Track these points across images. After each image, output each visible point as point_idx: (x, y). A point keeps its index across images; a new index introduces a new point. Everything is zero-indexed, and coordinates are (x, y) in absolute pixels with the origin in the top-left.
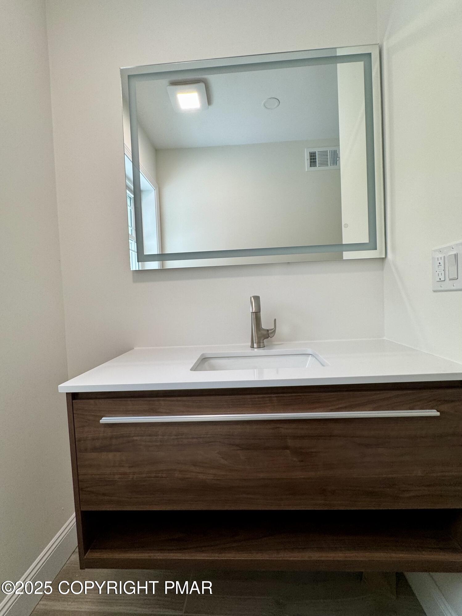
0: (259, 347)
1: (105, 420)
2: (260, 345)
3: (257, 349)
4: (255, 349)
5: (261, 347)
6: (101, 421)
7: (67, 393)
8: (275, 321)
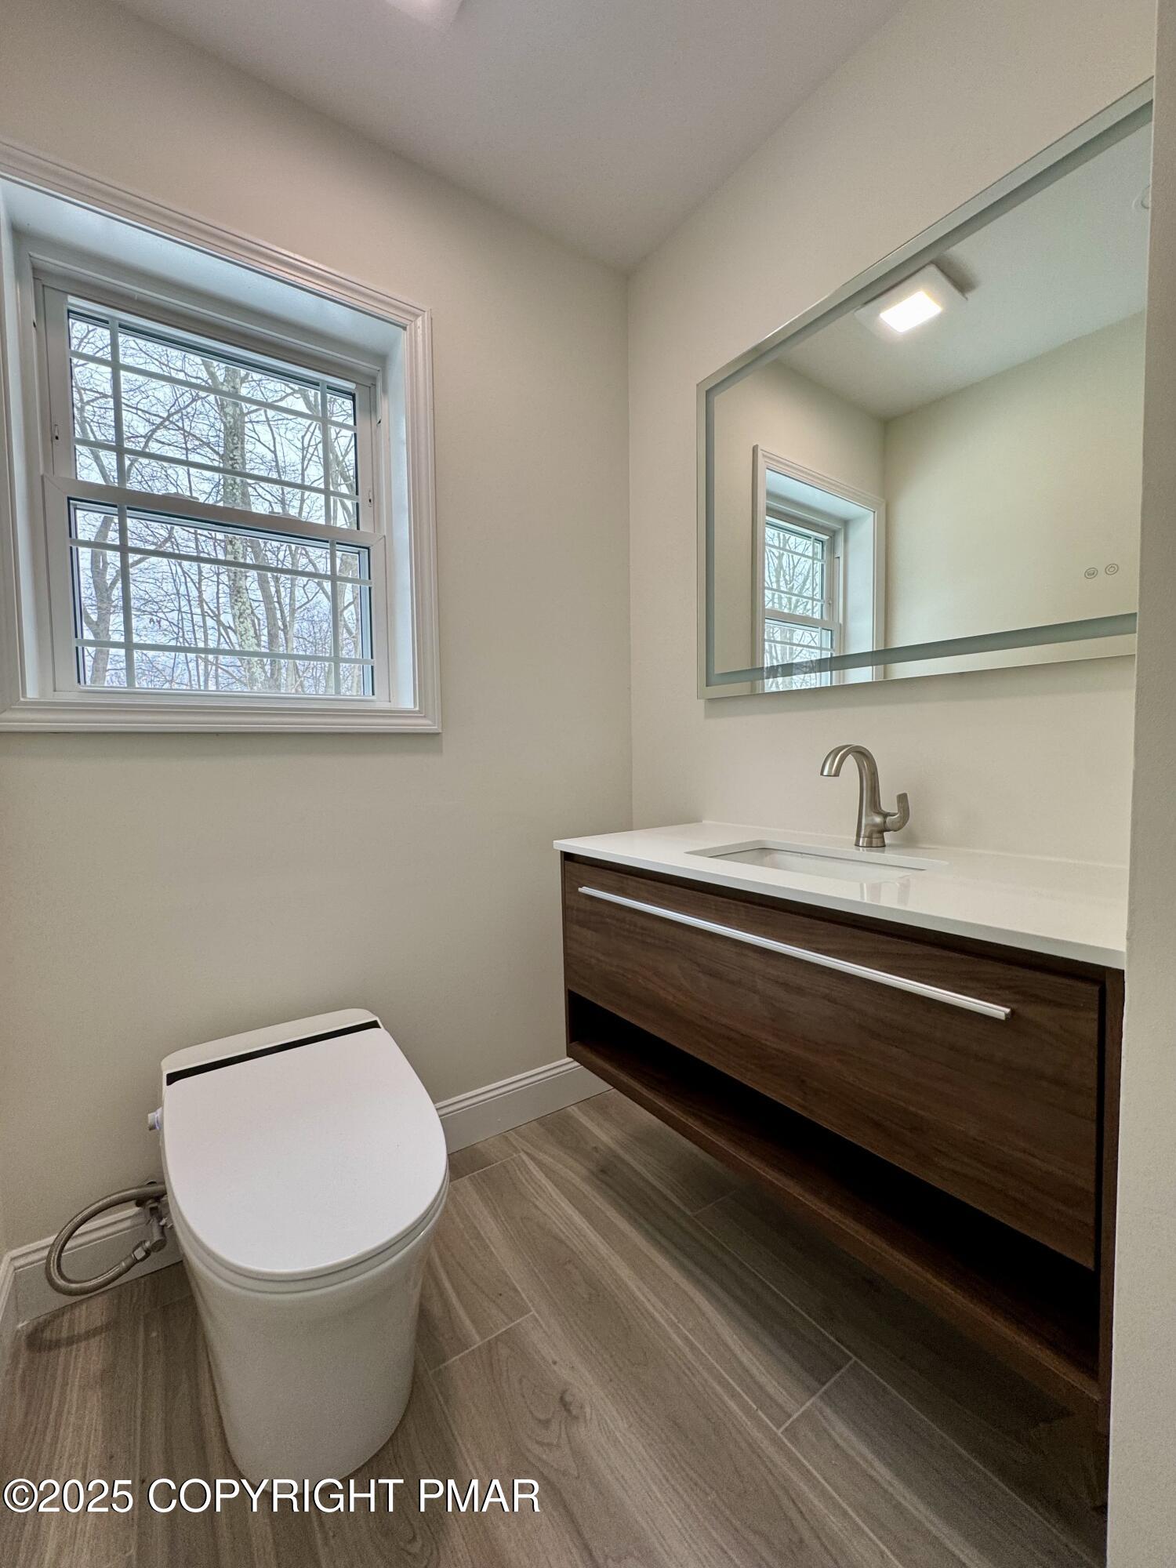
0: (870, 846)
1: (584, 890)
2: (871, 842)
3: (865, 849)
4: (861, 849)
5: (874, 845)
6: (580, 889)
7: (561, 852)
8: (902, 799)
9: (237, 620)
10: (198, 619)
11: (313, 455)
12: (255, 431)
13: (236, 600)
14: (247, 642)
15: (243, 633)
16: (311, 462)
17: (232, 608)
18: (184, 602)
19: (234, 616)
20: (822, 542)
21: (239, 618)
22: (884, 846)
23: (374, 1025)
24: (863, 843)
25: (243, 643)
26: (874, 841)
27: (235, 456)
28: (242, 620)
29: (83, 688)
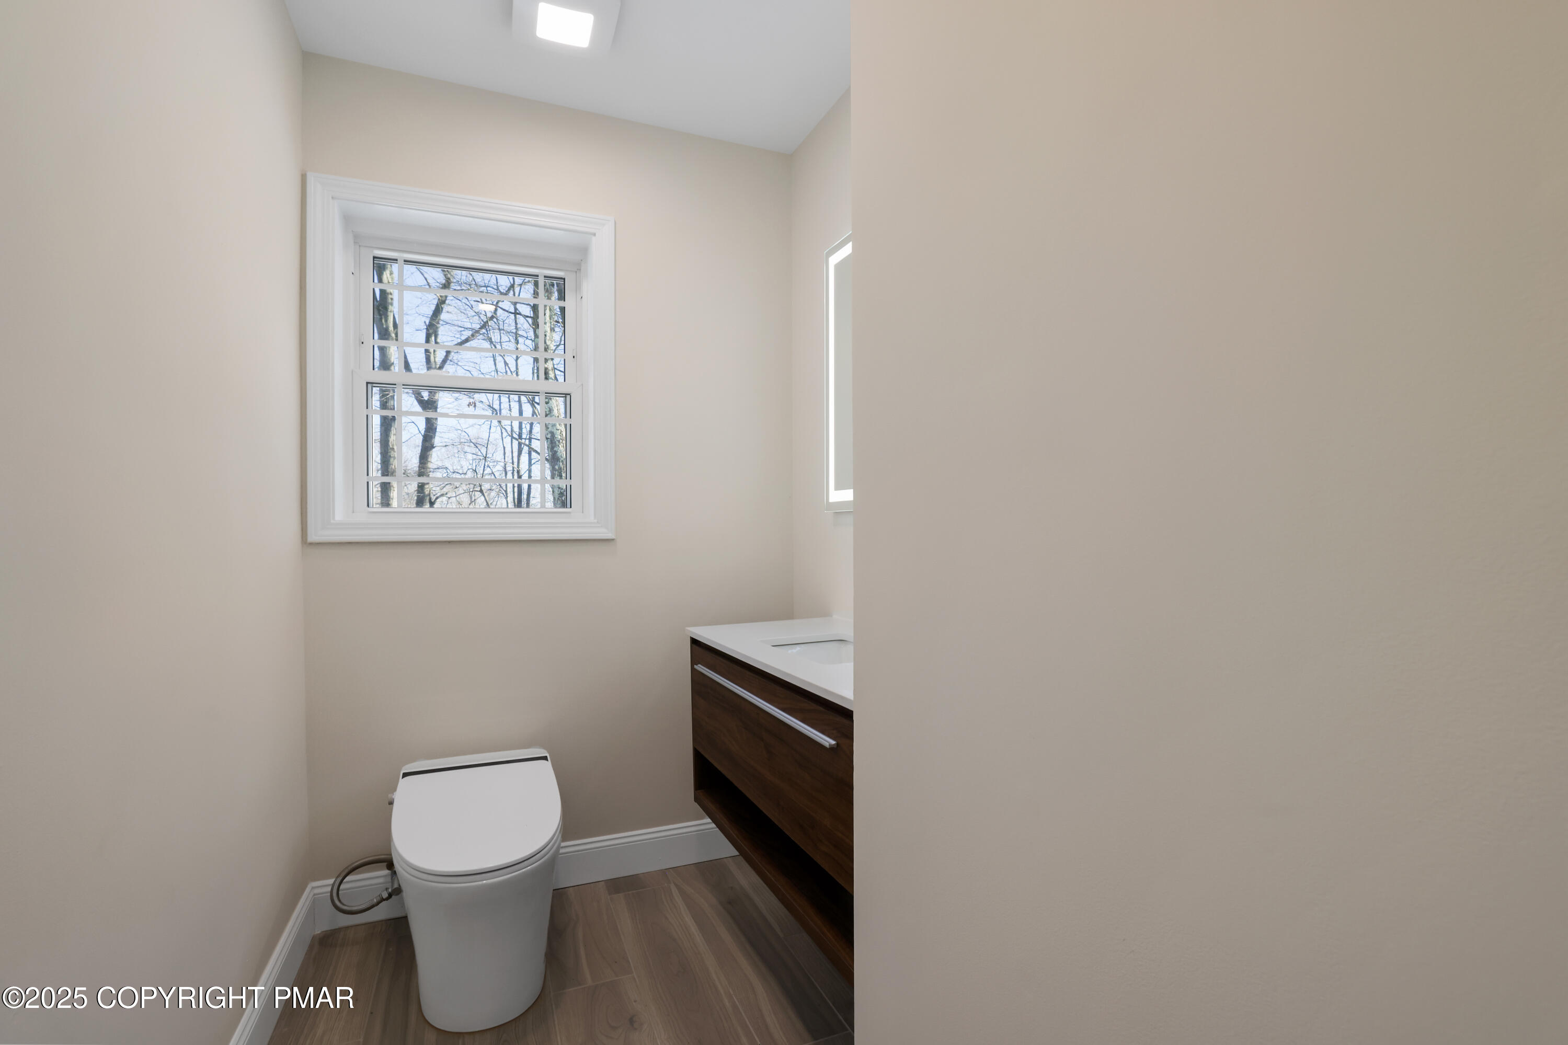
1: (698, 667)
7: (690, 637)
23: (545, 758)
29: (370, 510)
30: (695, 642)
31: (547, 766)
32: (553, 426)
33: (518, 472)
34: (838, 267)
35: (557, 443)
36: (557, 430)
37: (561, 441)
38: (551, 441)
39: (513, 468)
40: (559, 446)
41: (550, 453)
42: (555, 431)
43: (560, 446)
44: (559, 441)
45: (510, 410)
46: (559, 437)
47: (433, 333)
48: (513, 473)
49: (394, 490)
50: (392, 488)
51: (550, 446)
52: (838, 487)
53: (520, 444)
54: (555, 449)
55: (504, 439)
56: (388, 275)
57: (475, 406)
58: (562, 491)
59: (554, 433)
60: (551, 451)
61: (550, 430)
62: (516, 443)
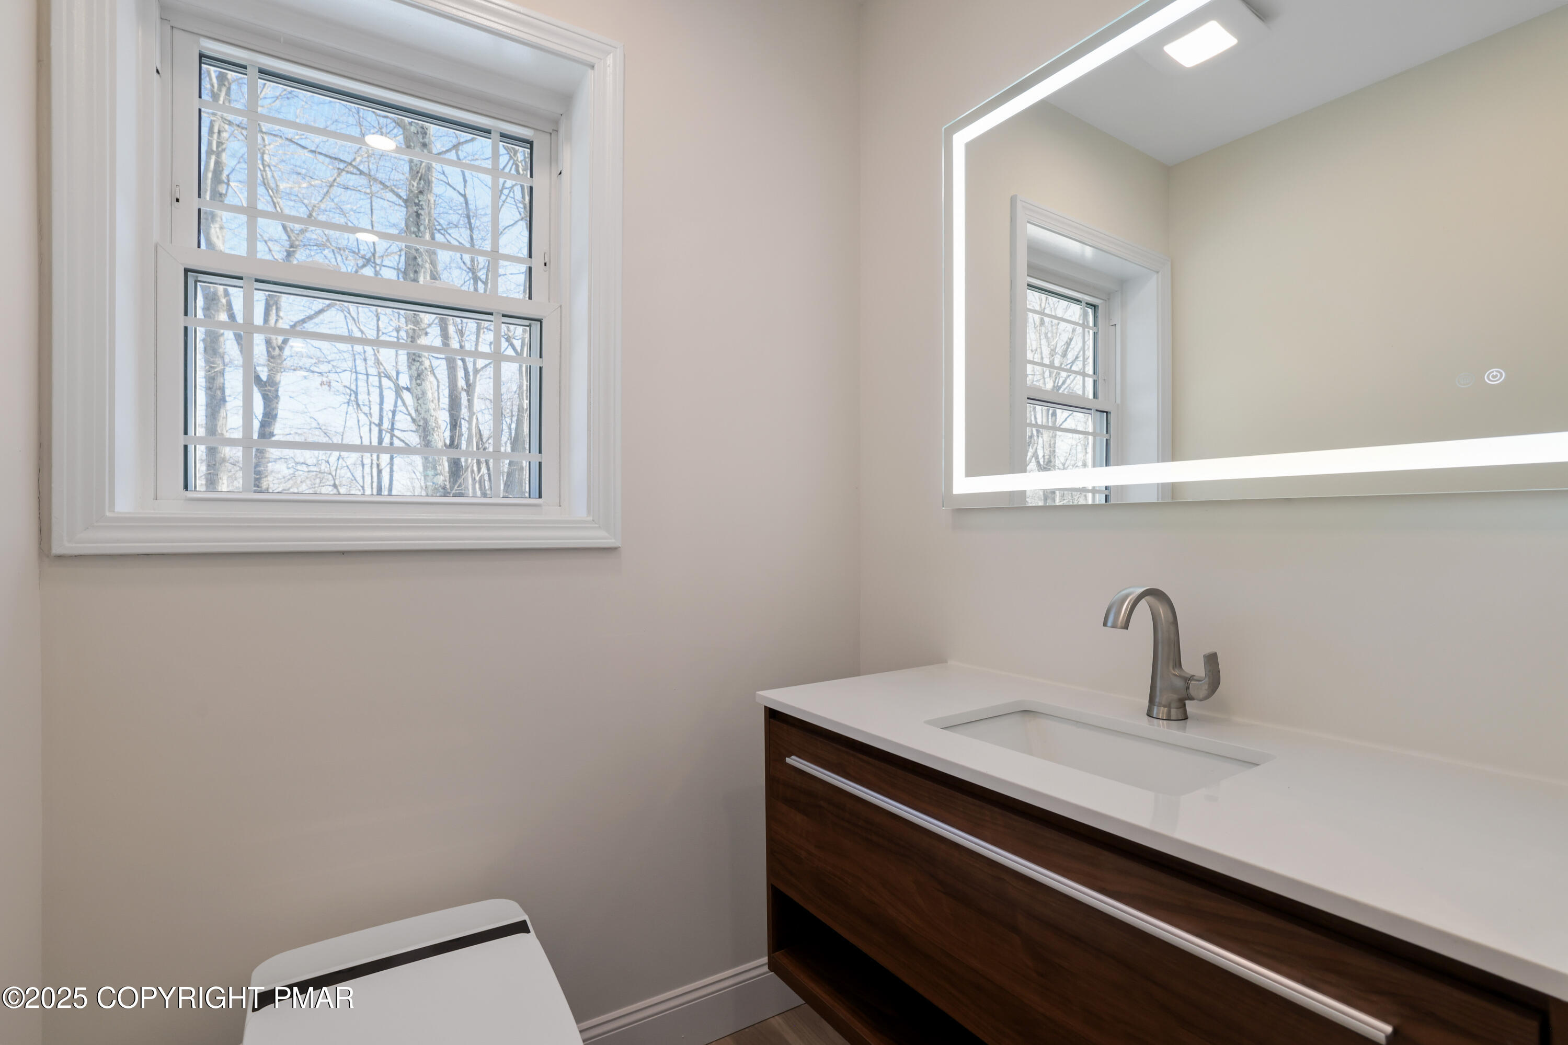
0: (1166, 718)
1: (794, 762)
2: (1168, 714)
3: (1165, 722)
4: (1154, 721)
5: (1173, 718)
6: (788, 760)
7: (765, 707)
8: (1212, 660)
9: (414, 381)
10: (374, 380)
11: (507, 196)
12: (444, 173)
13: (414, 360)
14: (423, 406)
15: (420, 396)
16: (506, 204)
17: (409, 368)
18: (359, 362)
19: (411, 377)
20: (1094, 306)
21: (416, 380)
22: (1186, 718)
23: (521, 928)
24: (1158, 713)
25: (419, 408)
26: (1173, 711)
27: (420, 201)
28: (419, 382)
29: (190, 494)
30: (774, 717)
31: (529, 942)
32: (426, 412)
33: (378, 465)
34: (971, 147)
35: (431, 431)
36: (431, 416)
37: (436, 429)
38: (424, 429)
39: (372, 460)
40: (433, 435)
41: (423, 443)
42: (428, 416)
43: (435, 435)
44: (433, 429)
45: (369, 394)
46: (434, 425)
47: (273, 304)
48: (371, 467)
49: (223, 484)
50: (220, 480)
51: (423, 435)
52: (972, 470)
53: (380, 432)
54: (429, 438)
55: (361, 429)
56: (218, 230)
57: (329, 386)
58: (437, 487)
59: (428, 419)
60: (423, 440)
61: (422, 416)
62: (375, 430)
